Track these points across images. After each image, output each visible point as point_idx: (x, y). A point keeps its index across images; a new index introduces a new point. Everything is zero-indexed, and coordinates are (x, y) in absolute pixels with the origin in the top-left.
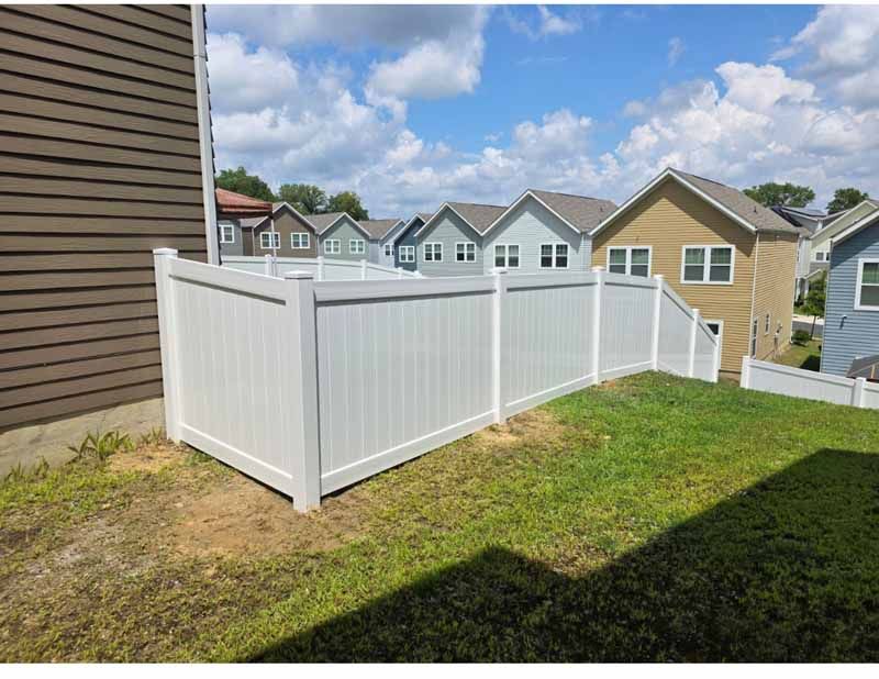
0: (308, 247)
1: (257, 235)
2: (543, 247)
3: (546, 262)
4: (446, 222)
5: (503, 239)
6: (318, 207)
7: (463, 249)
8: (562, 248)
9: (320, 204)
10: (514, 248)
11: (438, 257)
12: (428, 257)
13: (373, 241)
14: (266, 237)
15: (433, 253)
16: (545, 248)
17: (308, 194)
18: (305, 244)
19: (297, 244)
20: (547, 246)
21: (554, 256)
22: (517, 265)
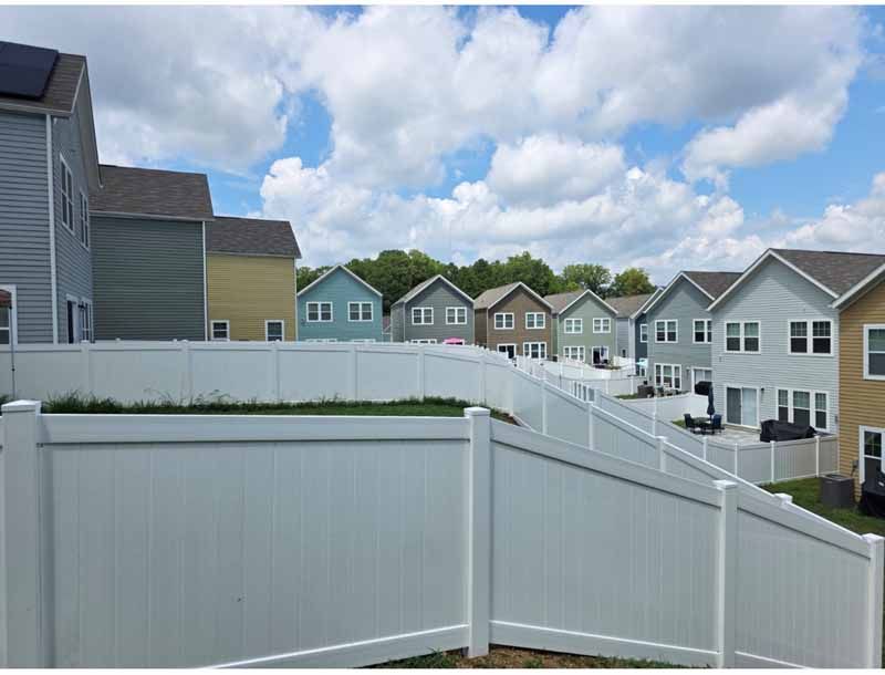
0: (544, 327)
1: (491, 315)
2: (793, 324)
3: (798, 346)
4: (682, 295)
5: (739, 314)
6: (602, 286)
7: (703, 328)
8: (822, 327)
9: (604, 282)
10: (751, 326)
11: (672, 336)
12: (661, 337)
13: (620, 319)
14: (500, 317)
15: (666, 332)
16: (798, 327)
17: (592, 273)
18: (540, 323)
19: (531, 324)
20: (799, 323)
21: (810, 338)
22: (756, 349)
